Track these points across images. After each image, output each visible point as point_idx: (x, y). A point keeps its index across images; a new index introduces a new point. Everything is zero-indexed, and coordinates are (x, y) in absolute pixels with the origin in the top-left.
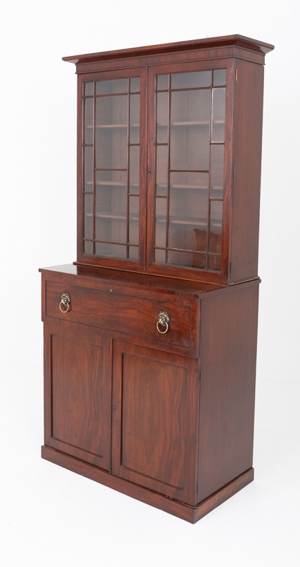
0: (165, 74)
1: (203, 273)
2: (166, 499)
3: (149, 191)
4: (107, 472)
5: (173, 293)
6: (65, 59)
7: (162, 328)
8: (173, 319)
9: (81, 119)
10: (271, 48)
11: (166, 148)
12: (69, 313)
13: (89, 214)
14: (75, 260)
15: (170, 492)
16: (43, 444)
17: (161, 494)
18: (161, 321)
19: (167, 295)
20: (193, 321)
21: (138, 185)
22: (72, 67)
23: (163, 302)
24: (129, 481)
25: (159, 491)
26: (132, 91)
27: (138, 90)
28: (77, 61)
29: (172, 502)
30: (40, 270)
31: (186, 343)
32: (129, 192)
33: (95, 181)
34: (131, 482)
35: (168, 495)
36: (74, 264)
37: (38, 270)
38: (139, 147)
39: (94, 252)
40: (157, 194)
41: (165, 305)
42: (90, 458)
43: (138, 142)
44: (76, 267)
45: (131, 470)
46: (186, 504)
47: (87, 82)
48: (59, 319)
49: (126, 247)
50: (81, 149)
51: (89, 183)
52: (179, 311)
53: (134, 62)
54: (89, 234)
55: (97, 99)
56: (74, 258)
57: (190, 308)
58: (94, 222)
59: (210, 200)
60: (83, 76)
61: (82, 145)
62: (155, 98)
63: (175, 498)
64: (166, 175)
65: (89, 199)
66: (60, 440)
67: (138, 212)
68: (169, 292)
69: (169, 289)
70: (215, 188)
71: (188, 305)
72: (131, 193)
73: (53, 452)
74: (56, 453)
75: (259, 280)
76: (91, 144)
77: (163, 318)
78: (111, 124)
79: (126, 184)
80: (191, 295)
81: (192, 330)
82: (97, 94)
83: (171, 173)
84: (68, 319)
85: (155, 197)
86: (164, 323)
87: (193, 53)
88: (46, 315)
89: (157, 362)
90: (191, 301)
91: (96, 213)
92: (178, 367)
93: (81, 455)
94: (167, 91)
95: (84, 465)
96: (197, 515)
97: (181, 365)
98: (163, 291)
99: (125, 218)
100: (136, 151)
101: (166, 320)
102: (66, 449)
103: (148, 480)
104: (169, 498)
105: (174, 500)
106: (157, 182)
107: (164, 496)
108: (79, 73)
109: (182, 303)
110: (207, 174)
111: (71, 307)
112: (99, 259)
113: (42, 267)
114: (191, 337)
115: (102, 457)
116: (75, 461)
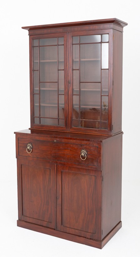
0: (77, 36)
1: (99, 130)
2: (86, 239)
3: (69, 92)
4: (55, 229)
5: (89, 140)
6: (23, 28)
7: (83, 157)
8: (89, 153)
9: (31, 58)
10: (126, 24)
11: (78, 71)
12: (31, 153)
13: (37, 104)
14: (30, 127)
15: (88, 235)
16: (18, 219)
17: (83, 237)
18: (83, 154)
19: (86, 142)
20: (99, 153)
21: (64, 89)
22: (27, 32)
23: (84, 145)
24: (66, 233)
25: (83, 236)
26: (59, 44)
27: (63, 43)
28: (29, 29)
29: (90, 240)
30: (15, 133)
31: (95, 164)
32: (58, 93)
33: (40, 88)
34: (67, 233)
35: (87, 237)
36: (29, 129)
37: (14, 133)
38: (63, 71)
39: (40, 123)
40: (74, 94)
41: (84, 146)
42: (45, 224)
43: (63, 69)
44: (30, 130)
45: (68, 227)
46: (97, 240)
47: (35, 39)
48: (27, 156)
49: (57, 119)
50: (32, 72)
51: (37, 89)
52: (92, 149)
53: (61, 30)
54: (37, 114)
55: (40, 47)
56: (29, 126)
57: (97, 147)
58: (40, 108)
59: (101, 96)
60: (32, 37)
61: (32, 70)
62: (72, 47)
63: (91, 238)
64: (79, 84)
65: (37, 97)
66: (27, 216)
67: (64, 103)
68: (86, 140)
69: (86, 139)
70: (104, 90)
71: (97, 146)
72: (59, 93)
73: (24, 222)
74: (26, 223)
75: (122, 133)
76: (37, 70)
77: (83, 153)
78: (44, 60)
79: (57, 89)
80: (98, 141)
81: (99, 157)
82: (40, 45)
83: (81, 83)
84: (31, 156)
85: (73, 95)
86: (84, 155)
87: (92, 26)
88: (19, 155)
89: (80, 174)
90: (98, 144)
91: (41, 104)
92: (92, 175)
93: (39, 222)
94: (78, 44)
95: (42, 227)
96: (102, 245)
97: (93, 175)
98: (83, 140)
99: (57, 106)
100: (62, 73)
101: (85, 153)
102: (31, 220)
103: (77, 231)
104: (88, 238)
105: (90, 239)
106: (74, 88)
107: (86, 238)
108: (30, 35)
109: (93, 145)
110: (100, 83)
111: (32, 150)
112: (43, 126)
113: (15, 131)
114: (99, 161)
115: (51, 222)
116: (37, 226)
